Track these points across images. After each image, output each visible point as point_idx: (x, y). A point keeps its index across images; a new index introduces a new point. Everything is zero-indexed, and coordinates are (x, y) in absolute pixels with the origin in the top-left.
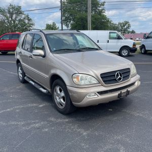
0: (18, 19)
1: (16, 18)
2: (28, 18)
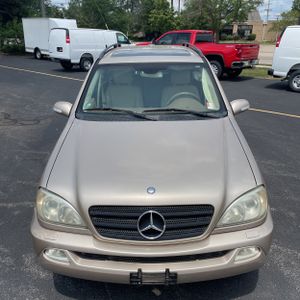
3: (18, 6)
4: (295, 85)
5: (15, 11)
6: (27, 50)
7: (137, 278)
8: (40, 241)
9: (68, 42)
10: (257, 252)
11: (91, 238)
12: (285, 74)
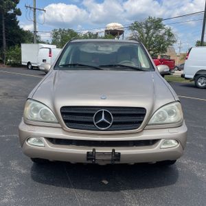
0: (154, 35)
1: (153, 33)
2: (169, 33)
3: (20, 37)
4: (200, 84)
5: (17, 39)
6: (23, 64)
7: (92, 156)
8: (25, 132)
9: (50, 56)
10: (177, 143)
11: (61, 130)
12: (192, 77)
